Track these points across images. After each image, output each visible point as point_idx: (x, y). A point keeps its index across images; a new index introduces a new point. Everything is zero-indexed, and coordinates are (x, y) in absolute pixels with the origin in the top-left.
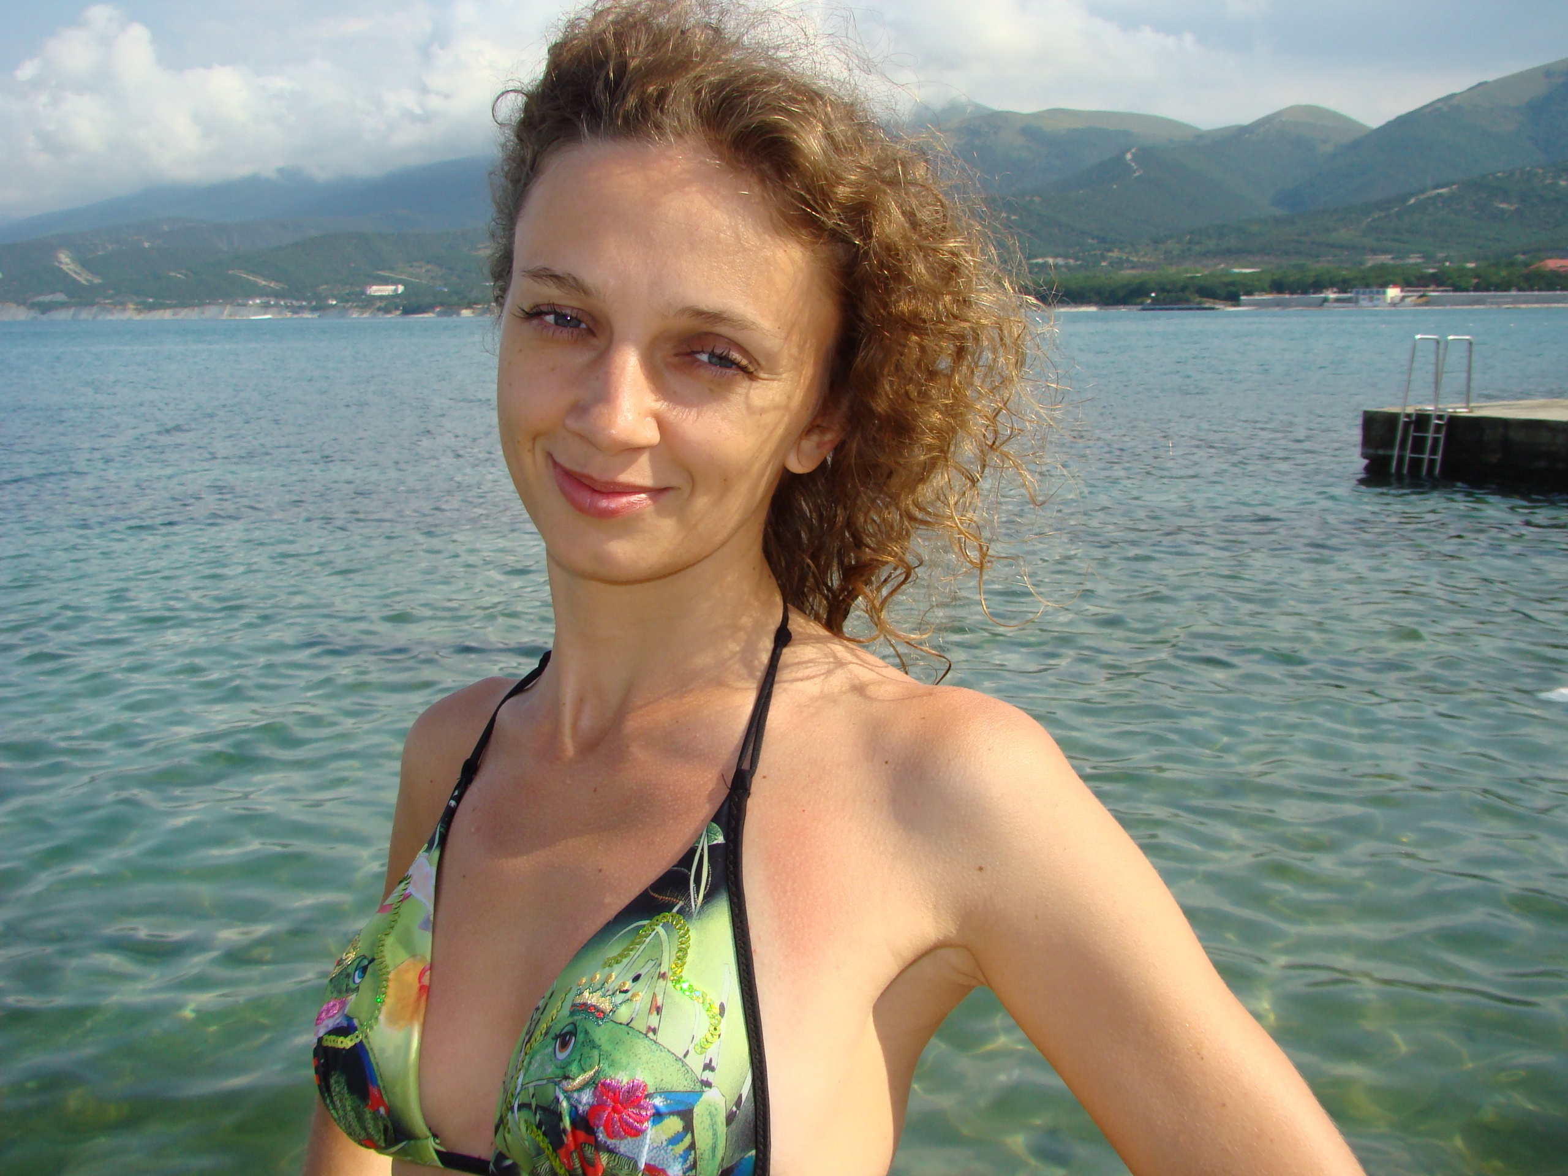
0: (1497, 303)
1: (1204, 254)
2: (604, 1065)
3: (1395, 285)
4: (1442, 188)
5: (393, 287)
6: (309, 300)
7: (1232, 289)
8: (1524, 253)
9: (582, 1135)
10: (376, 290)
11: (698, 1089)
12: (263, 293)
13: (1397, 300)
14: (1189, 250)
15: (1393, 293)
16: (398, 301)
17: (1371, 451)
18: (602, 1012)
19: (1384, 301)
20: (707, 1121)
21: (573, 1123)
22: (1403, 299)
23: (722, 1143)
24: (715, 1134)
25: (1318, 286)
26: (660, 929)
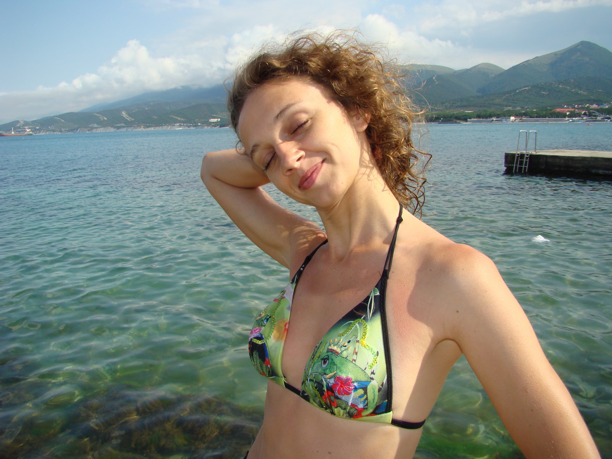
0: (542, 122)
1: (457, 107)
2: (338, 372)
3: (513, 116)
4: (526, 87)
5: (217, 119)
6: (193, 124)
7: (465, 117)
8: (550, 107)
9: (330, 393)
10: (212, 120)
11: (369, 380)
12: (180, 122)
13: (513, 120)
14: (452, 105)
15: (512, 118)
16: (218, 123)
17: (508, 165)
18: (338, 353)
19: (510, 120)
20: (372, 391)
21: (327, 389)
22: (515, 120)
23: (376, 398)
24: (374, 395)
25: (490, 116)
26: (357, 325)
